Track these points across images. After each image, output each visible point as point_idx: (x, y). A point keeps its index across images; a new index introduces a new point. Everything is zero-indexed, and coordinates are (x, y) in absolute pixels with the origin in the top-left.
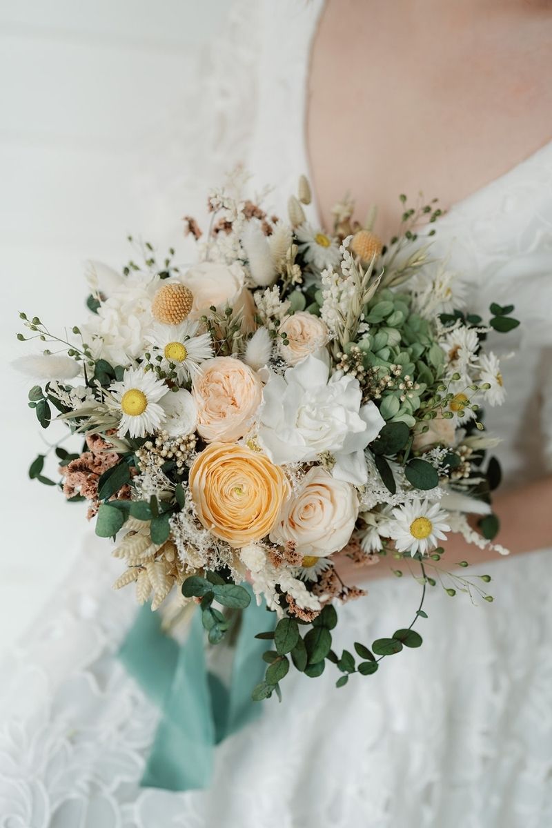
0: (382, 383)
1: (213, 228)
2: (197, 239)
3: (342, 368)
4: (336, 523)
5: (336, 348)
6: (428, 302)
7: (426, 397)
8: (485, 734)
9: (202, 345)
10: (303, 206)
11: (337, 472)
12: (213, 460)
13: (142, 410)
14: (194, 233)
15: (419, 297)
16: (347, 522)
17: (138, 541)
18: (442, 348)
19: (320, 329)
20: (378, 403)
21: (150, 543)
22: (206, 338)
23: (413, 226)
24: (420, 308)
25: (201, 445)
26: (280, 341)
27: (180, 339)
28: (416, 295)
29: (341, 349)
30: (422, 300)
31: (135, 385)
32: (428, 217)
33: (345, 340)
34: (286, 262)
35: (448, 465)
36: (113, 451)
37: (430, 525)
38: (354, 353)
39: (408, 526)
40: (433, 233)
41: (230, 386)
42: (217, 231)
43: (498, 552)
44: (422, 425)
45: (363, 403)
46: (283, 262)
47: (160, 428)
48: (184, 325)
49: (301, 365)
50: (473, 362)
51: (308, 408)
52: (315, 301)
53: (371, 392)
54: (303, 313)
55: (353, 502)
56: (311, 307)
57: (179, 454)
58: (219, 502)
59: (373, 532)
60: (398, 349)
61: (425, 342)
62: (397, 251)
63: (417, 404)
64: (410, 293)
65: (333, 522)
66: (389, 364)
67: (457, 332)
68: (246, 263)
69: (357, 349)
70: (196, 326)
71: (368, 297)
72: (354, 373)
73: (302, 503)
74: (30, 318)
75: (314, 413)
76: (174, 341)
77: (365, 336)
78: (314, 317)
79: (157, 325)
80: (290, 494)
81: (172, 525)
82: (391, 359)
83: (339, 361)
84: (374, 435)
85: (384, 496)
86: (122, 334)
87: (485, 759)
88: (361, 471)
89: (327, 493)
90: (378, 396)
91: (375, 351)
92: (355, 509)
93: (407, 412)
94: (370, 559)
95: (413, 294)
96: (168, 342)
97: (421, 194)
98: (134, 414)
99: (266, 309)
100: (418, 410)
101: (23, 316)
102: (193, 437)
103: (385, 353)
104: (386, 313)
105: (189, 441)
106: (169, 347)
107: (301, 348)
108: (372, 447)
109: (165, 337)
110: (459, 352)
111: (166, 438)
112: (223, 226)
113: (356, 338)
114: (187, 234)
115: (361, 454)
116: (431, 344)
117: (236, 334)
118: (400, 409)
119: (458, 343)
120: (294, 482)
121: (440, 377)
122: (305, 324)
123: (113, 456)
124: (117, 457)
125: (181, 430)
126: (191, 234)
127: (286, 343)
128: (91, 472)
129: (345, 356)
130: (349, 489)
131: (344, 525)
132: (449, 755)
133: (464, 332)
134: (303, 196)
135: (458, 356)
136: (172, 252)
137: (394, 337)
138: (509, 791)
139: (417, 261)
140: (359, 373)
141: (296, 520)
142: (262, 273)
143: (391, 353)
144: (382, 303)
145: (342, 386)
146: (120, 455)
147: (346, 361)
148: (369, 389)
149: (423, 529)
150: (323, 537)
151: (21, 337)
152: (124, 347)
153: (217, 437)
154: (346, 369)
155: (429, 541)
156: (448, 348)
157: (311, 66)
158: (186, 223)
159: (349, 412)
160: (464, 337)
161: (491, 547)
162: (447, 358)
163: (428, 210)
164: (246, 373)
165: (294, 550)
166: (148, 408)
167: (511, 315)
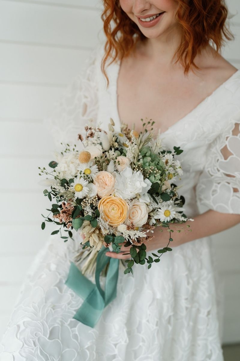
0: (149, 172)
1: (87, 137)
2: (82, 141)
3: (136, 170)
4: (143, 216)
5: (133, 164)
6: (155, 149)
7: (161, 175)
8: (186, 299)
9: (95, 168)
10: (113, 126)
11: (141, 200)
12: (104, 202)
13: (81, 190)
14: (81, 139)
15: (153, 148)
16: (146, 215)
17: (88, 228)
18: (162, 161)
19: (128, 160)
20: (148, 178)
21: (92, 228)
22: (96, 166)
23: (146, 128)
24: (153, 151)
25: (99, 199)
26: (117, 164)
27: (88, 168)
28: (152, 147)
29: (135, 164)
30: (154, 148)
31: (78, 183)
32: (150, 124)
33: (135, 162)
34: (113, 142)
35: (172, 194)
36: (72, 206)
37: (170, 212)
38: (139, 165)
39: (163, 213)
40: (152, 129)
41: (104, 180)
42: (88, 137)
43: (191, 221)
44: (162, 183)
45: (144, 179)
46: (112, 142)
47: (87, 194)
48: (89, 162)
49: (125, 170)
50: (172, 163)
51: (129, 183)
52: (123, 152)
53: (146, 175)
54: (121, 156)
55: (147, 209)
56: (123, 154)
57: (93, 202)
58: (109, 214)
59: (152, 218)
60: (151, 162)
61: (157, 160)
62: (143, 136)
63: (160, 177)
64: (149, 147)
65: (142, 216)
66: (149, 167)
67: (166, 156)
68: (101, 144)
69: (140, 163)
70: (92, 163)
71: (140, 147)
72: (140, 171)
73: (132, 212)
74: (42, 168)
75: (131, 184)
76: (87, 168)
77: (141, 160)
78: (124, 157)
79: (81, 164)
80: (129, 208)
81: (98, 221)
82: (149, 165)
83: (135, 168)
84: (149, 188)
85: (155, 206)
86: (69, 170)
87: (187, 308)
88: (148, 199)
89: (138, 207)
90: (148, 177)
91: (144, 164)
92: (147, 211)
93: (157, 180)
94: (153, 227)
95: (151, 148)
96: (85, 169)
97: (146, 118)
98: (79, 191)
99: (110, 156)
100: (160, 179)
101: (39, 168)
102: (97, 196)
103: (147, 164)
104: (145, 153)
105: (96, 198)
106: (85, 170)
107: (123, 166)
108: (149, 192)
109: (84, 167)
110: (168, 161)
111: (89, 198)
112: (90, 136)
113: (139, 160)
114: (78, 140)
115: (147, 194)
116: (159, 160)
117: (104, 164)
118: (155, 179)
119: (167, 159)
120: (130, 204)
121: (164, 169)
122: (122, 159)
123: (72, 207)
124: (73, 207)
125: (93, 195)
126: (80, 140)
127: (119, 164)
128: (67, 213)
129: (137, 166)
130: (145, 205)
131: (145, 216)
132: (175, 306)
133: (169, 155)
134: (112, 123)
135: (168, 162)
136: (75, 146)
137: (149, 159)
138: (196, 321)
139: (151, 136)
140: (141, 171)
141: (131, 217)
142: (106, 146)
143: (149, 164)
144: (143, 150)
145: (137, 175)
146: (74, 207)
147: (137, 168)
148: (145, 175)
149: (168, 214)
150: (140, 221)
151: (40, 174)
152: (70, 173)
153: (104, 195)
154: (137, 170)
155: (170, 218)
156: (164, 161)
157: (117, 87)
158: (78, 136)
159: (141, 182)
160: (169, 157)
161: (188, 220)
162: (165, 164)
163: (149, 123)
164: (109, 175)
165: (133, 224)
166: (83, 189)
167: (180, 149)
